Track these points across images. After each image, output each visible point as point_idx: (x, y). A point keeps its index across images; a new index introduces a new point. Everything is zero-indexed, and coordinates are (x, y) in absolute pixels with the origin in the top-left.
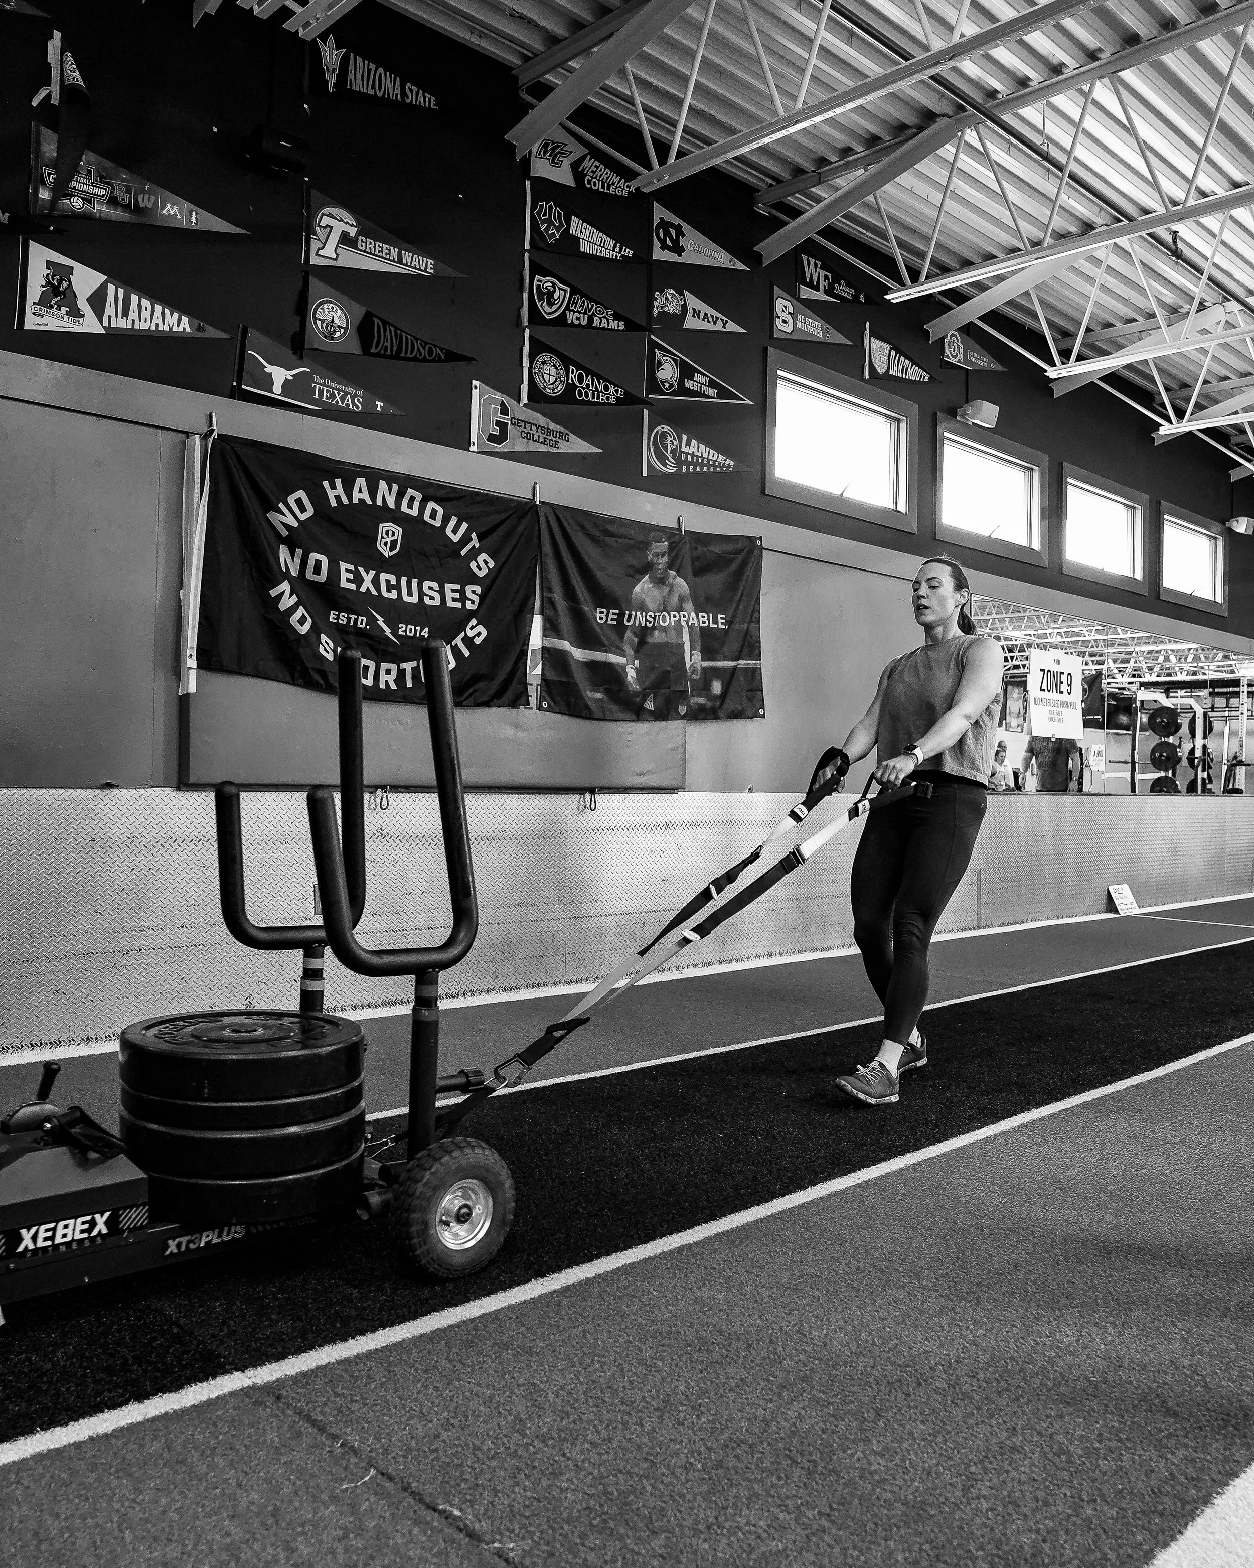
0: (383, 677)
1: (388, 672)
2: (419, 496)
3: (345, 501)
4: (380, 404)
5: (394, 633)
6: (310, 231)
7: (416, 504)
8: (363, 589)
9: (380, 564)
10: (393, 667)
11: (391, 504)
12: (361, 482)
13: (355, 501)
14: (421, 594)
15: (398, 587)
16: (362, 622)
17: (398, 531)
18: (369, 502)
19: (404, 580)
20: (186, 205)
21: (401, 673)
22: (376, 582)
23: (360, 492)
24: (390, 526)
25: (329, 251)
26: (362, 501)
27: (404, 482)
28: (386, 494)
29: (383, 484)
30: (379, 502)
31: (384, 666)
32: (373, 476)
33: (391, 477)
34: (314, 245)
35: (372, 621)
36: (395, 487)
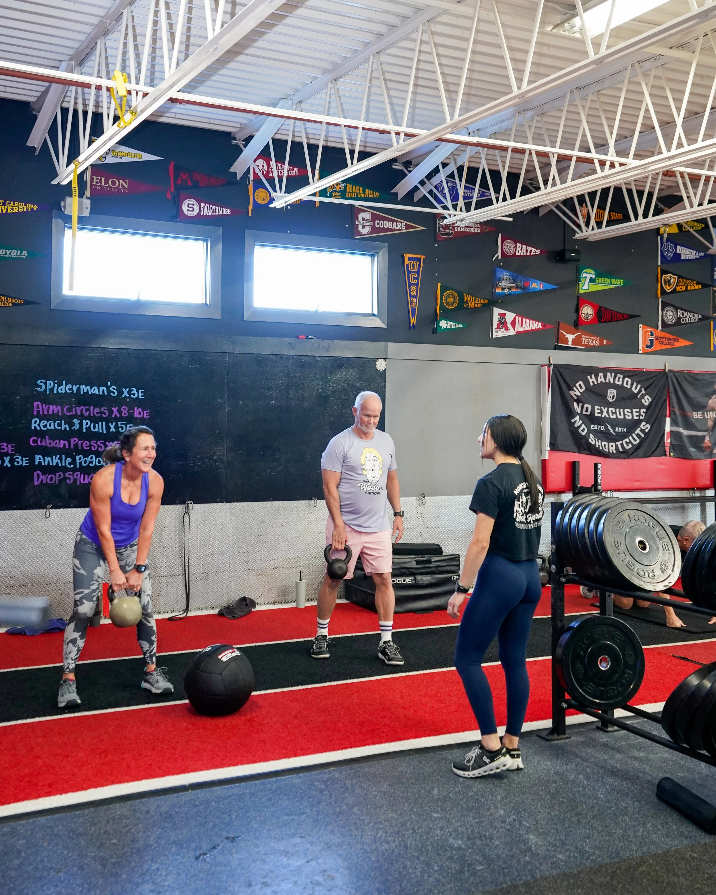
0: (611, 448)
1: (612, 446)
2: (622, 376)
3: (596, 383)
4: (605, 341)
5: (614, 431)
6: (579, 280)
7: (621, 380)
8: (603, 416)
9: (609, 405)
10: (613, 444)
11: (612, 381)
12: (601, 374)
13: (599, 382)
14: (625, 415)
15: (616, 413)
16: (602, 428)
17: (615, 392)
18: (604, 381)
19: (617, 410)
20: (539, 282)
21: (617, 446)
22: (608, 412)
23: (601, 379)
24: (612, 390)
25: (586, 287)
26: (601, 381)
27: (616, 371)
28: (610, 378)
29: (609, 374)
30: (607, 381)
31: (611, 444)
32: (605, 371)
33: (611, 370)
34: (581, 285)
35: (606, 427)
36: (613, 374)
